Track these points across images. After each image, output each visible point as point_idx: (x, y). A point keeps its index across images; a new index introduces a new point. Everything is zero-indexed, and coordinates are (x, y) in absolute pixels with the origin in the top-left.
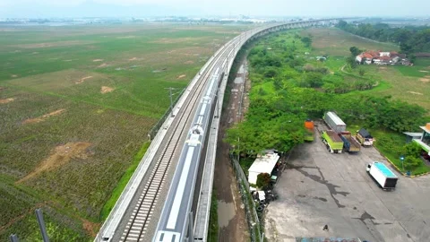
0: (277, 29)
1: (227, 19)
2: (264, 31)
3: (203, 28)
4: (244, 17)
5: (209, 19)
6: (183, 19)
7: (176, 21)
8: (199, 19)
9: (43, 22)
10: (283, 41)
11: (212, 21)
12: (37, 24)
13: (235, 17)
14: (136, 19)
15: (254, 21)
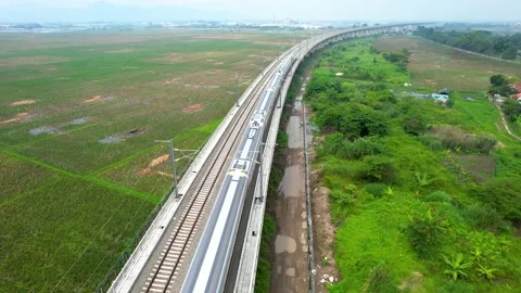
0: (339, 38)
1: (270, 25)
2: (323, 42)
3: (237, 37)
4: (291, 22)
5: (248, 24)
6: (214, 25)
7: (204, 26)
8: (235, 23)
9: (30, 28)
10: (356, 59)
11: (250, 27)
12: (23, 30)
13: (279, 22)
14: (154, 23)
15: (305, 26)
